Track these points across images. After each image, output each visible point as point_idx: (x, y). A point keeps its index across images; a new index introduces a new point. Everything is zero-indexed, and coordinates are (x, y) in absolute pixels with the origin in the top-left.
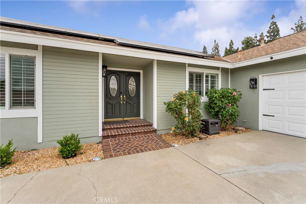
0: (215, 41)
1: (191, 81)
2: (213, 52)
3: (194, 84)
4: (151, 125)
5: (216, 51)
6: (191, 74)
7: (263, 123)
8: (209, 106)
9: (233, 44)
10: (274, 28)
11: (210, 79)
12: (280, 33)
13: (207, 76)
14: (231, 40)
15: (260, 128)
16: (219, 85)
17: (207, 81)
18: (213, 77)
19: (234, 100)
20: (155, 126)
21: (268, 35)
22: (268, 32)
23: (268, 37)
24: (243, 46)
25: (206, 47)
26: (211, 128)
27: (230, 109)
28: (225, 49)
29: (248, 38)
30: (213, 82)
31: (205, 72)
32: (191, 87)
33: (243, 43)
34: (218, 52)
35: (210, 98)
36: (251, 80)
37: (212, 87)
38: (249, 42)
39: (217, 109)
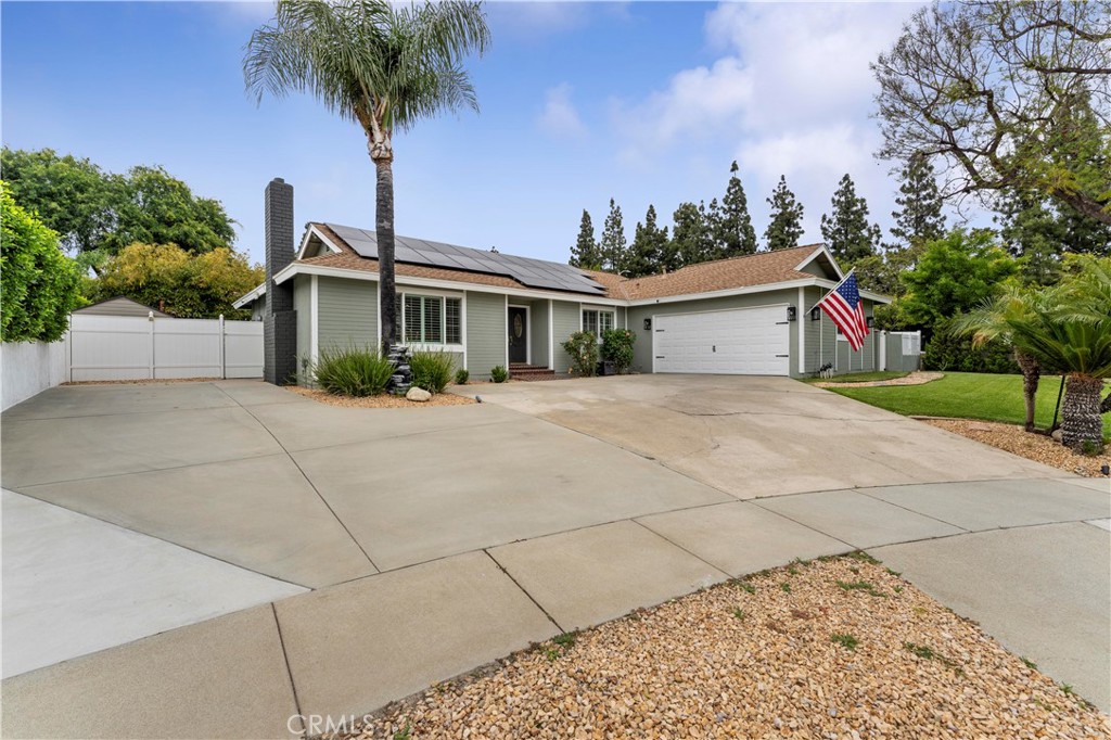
0: (612, 202)
1: (585, 320)
2: (608, 230)
3: (588, 324)
4: (547, 368)
5: (616, 230)
6: (585, 313)
7: (656, 365)
8: (605, 348)
9: (655, 216)
10: (736, 192)
11: (604, 318)
12: (747, 205)
13: (601, 315)
14: (651, 206)
15: (654, 371)
16: (615, 326)
17: (601, 320)
18: (607, 315)
19: (628, 342)
20: (551, 368)
21: (726, 207)
22: (725, 201)
23: (725, 211)
24: (677, 224)
25: (589, 213)
26: (606, 370)
27: (624, 349)
28: (635, 227)
29: (686, 207)
30: (608, 322)
31: (599, 309)
32: (585, 326)
33: (676, 219)
34: (620, 233)
35: (606, 340)
36: (646, 320)
37: (607, 327)
38: (688, 217)
39: (612, 351)
